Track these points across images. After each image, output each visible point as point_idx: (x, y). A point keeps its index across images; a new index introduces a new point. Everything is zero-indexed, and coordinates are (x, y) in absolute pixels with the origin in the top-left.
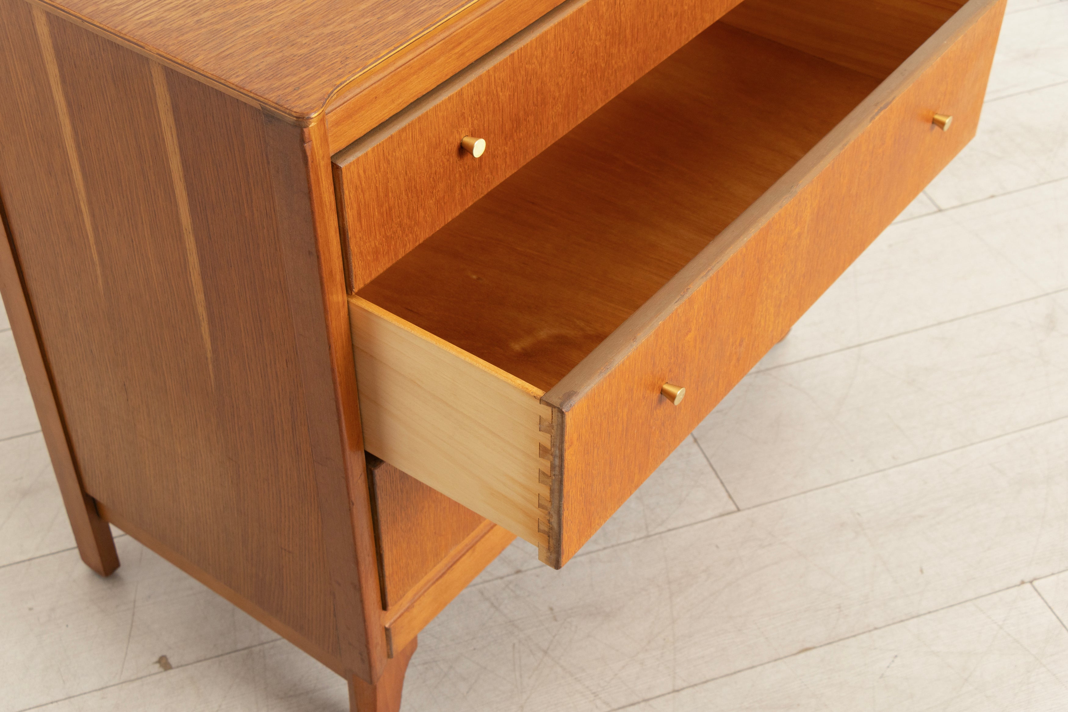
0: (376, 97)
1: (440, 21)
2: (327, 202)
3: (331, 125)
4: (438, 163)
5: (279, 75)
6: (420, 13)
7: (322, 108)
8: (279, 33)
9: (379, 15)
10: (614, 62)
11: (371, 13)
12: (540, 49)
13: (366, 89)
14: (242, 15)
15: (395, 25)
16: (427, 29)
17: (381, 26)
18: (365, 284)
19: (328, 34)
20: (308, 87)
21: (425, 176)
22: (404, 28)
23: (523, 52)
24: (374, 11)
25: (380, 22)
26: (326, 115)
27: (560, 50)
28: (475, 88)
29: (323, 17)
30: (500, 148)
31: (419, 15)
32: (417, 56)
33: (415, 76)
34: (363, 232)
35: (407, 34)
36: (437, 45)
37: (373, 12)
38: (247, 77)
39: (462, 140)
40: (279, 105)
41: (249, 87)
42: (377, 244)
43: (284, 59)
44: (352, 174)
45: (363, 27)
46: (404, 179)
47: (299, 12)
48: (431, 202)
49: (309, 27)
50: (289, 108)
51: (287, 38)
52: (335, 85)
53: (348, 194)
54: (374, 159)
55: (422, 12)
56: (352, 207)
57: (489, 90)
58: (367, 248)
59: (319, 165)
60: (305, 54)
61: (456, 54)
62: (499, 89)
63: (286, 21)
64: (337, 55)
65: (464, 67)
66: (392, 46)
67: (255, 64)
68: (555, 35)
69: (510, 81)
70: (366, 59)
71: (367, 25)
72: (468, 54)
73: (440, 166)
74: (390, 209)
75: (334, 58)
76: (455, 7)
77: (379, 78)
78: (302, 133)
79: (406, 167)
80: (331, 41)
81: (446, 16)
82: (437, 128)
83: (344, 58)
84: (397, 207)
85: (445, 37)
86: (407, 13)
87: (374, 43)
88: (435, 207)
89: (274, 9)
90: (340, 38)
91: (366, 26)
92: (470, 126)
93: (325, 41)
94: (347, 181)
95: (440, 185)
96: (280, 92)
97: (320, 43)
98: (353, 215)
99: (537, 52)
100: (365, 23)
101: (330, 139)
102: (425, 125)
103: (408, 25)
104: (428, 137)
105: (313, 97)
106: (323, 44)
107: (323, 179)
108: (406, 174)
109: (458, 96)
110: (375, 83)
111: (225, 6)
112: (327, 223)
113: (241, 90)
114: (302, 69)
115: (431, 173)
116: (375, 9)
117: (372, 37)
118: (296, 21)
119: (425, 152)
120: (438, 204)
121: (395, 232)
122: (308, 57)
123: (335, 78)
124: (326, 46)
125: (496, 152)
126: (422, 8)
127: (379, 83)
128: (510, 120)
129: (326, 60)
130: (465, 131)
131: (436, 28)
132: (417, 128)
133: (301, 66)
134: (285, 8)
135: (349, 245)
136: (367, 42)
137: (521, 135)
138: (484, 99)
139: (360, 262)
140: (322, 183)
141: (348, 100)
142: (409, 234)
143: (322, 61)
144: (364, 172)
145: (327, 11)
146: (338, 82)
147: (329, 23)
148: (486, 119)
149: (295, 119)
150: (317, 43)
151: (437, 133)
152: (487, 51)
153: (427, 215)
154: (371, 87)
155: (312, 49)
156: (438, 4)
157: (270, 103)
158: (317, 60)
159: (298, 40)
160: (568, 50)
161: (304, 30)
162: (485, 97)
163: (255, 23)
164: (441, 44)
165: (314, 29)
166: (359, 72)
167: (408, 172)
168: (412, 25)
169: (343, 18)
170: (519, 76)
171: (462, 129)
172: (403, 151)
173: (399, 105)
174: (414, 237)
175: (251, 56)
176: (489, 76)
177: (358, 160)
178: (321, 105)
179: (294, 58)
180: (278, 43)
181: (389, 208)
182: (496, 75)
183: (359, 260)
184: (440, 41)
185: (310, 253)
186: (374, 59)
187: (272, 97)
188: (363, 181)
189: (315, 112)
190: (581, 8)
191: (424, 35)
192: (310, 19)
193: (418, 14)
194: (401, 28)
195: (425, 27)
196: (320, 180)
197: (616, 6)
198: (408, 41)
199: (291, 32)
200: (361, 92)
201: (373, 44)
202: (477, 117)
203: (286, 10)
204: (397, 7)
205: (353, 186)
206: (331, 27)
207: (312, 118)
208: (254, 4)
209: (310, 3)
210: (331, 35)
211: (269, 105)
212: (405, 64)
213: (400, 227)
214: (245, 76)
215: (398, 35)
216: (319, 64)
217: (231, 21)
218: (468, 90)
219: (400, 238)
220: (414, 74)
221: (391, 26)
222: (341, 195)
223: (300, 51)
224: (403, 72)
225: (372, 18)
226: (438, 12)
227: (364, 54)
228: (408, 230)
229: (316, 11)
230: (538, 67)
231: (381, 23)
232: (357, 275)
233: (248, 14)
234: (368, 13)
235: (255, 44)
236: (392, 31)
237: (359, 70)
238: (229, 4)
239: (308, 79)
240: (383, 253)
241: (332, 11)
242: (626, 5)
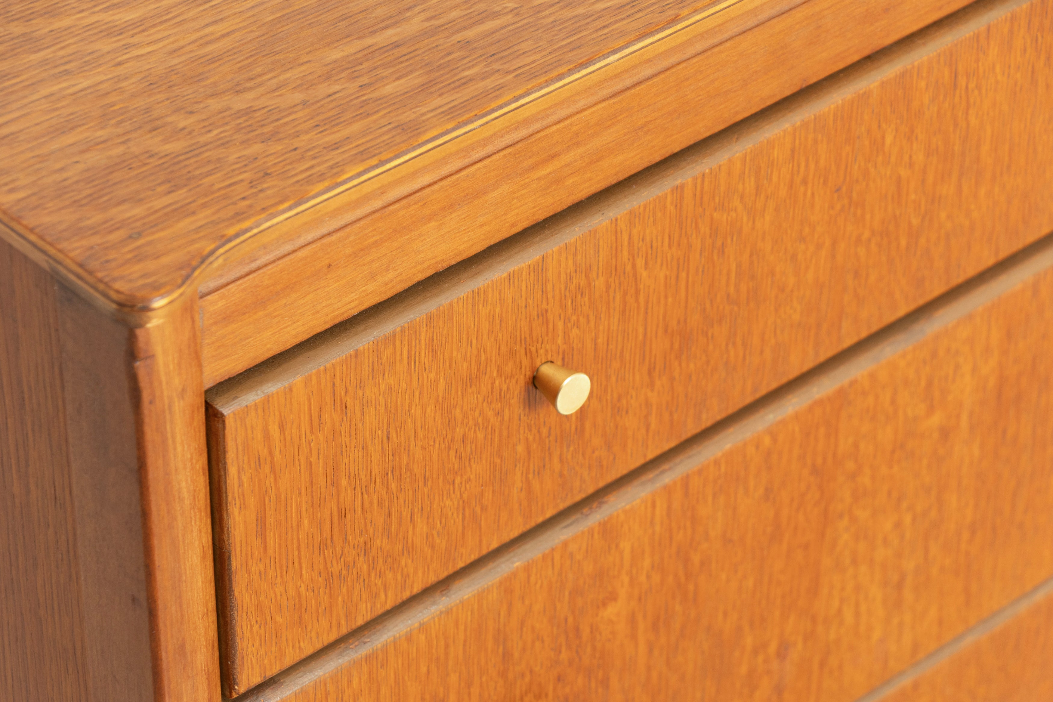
0: (330, 266)
1: (501, 107)
2: (185, 490)
3: (211, 321)
4: (470, 418)
5: (105, 198)
6: (457, 84)
7: (180, 286)
8: (133, 96)
9: (365, 80)
10: (943, 215)
11: (349, 71)
12: (753, 179)
13: (307, 245)
14: (62, 45)
15: (395, 107)
16: (465, 123)
17: (362, 107)
18: (265, 677)
19: (239, 111)
20: (162, 234)
21: (437, 446)
22: (413, 116)
23: (706, 183)
24: (357, 68)
25: (364, 95)
26: (202, 297)
27: (805, 182)
28: (579, 257)
29: (240, 69)
30: (634, 394)
31: (454, 89)
32: (441, 180)
33: (433, 224)
34: (268, 562)
35: (415, 132)
36: (494, 158)
37: (353, 70)
38: (33, 194)
39: (538, 370)
40: (86, 270)
41: (31, 220)
42: (303, 589)
43: (125, 161)
44: (249, 432)
45: (322, 103)
46: (382, 449)
47: (191, 52)
48: (448, 503)
49: (202, 90)
50: (106, 280)
51: (148, 110)
52: (223, 236)
53: (236, 476)
54: (309, 400)
55: (464, 84)
56: (244, 504)
57: (614, 263)
58: (276, 597)
59: (170, 407)
60: (175, 154)
61: (539, 179)
62: (640, 262)
63: (154, 70)
64: (246, 165)
65: (559, 209)
66: (374, 156)
67: (58, 166)
68: (793, 150)
69: (670, 247)
70: (309, 181)
71: (332, 101)
72: (571, 181)
73: (477, 424)
74: (342, 514)
75: (237, 172)
76: (543, 79)
77: (343, 222)
78: (131, 339)
79: (389, 424)
80: (241, 129)
81: (516, 99)
82: (474, 341)
83: (261, 174)
84: (359, 511)
85: (515, 141)
86: (431, 81)
87: (337, 145)
88: (458, 517)
89: (136, 40)
90: (263, 126)
91: (329, 103)
92: (560, 341)
93: (228, 127)
94: (237, 445)
95: (474, 466)
96: (96, 240)
97: (215, 132)
98: (245, 522)
99: (743, 184)
100: (330, 96)
101: (206, 353)
102: (445, 332)
103: (424, 110)
104: (451, 359)
105: (165, 260)
106: (222, 135)
107: (178, 439)
108: (388, 438)
109: (532, 274)
110: (329, 234)
111: (30, 20)
112: (181, 538)
113: (13, 224)
114: (159, 189)
115: (453, 440)
116: (361, 64)
117: (335, 129)
118: (176, 74)
119: (441, 393)
120: (467, 510)
121: (351, 565)
122: (180, 162)
123: (228, 219)
124: (228, 139)
125: (624, 402)
126: (467, 73)
127: (339, 234)
128: (666, 331)
129: (219, 175)
130: (547, 351)
131: (487, 123)
132: (423, 338)
133: (159, 181)
134: (161, 40)
135: (231, 587)
136: (320, 142)
137: (692, 366)
138: (600, 283)
139: (256, 627)
140: (175, 449)
141: (259, 269)
142: (387, 572)
143: (209, 174)
144: (282, 427)
145: (252, 56)
146: (231, 231)
147: (248, 85)
148: (601, 328)
149: (114, 306)
150: (210, 131)
151: (475, 352)
152: (621, 177)
153: (434, 532)
154: (318, 244)
155: (194, 144)
156: (505, 67)
157: (68, 262)
158: (197, 172)
159: (169, 119)
160: (825, 183)
161: (189, 97)
162: (602, 279)
163: (85, 69)
164: (505, 156)
165: (212, 95)
166: (284, 211)
167: (393, 435)
168: (432, 111)
169: (282, 78)
170: (694, 236)
171: (539, 345)
172: (383, 387)
173: (387, 284)
174: (399, 578)
175: (55, 145)
176: (616, 232)
177: (268, 399)
178: (179, 281)
179: (148, 161)
180: (122, 121)
181: (340, 510)
182: (635, 231)
183: (253, 622)
184: (503, 149)
185: (134, 600)
186: (326, 184)
187: (75, 249)
188: (278, 449)
189: (162, 296)
190: (865, 93)
191: (457, 137)
192: (210, 71)
193: (453, 86)
194: (407, 116)
195: (460, 120)
196: (170, 441)
197: (958, 92)
198: (414, 149)
199: (160, 97)
200: (294, 251)
201: (333, 147)
202: (578, 320)
203: (161, 44)
204: (411, 65)
205: (249, 458)
206: (250, 95)
207: (153, 310)
208: (97, 22)
209: (220, 34)
210: (247, 114)
211: (66, 267)
212: (410, 195)
213: (365, 555)
214: (29, 192)
215: (394, 133)
216: (200, 182)
217: (33, 57)
218: (559, 261)
219: (362, 580)
220: (430, 218)
221: (384, 108)
222: (220, 476)
223: (167, 147)
224: (401, 213)
225: (346, 85)
226: (501, 87)
227: (307, 170)
228: (385, 562)
229: (226, 55)
230: (745, 219)
231: (364, 98)
232: (247, 655)
233: (75, 43)
234: (343, 71)
235: (71, 117)
236: (383, 122)
237: (286, 205)
238: (41, 15)
239: (166, 214)
240: (317, 611)
241: (263, 56)
242: (984, 91)
